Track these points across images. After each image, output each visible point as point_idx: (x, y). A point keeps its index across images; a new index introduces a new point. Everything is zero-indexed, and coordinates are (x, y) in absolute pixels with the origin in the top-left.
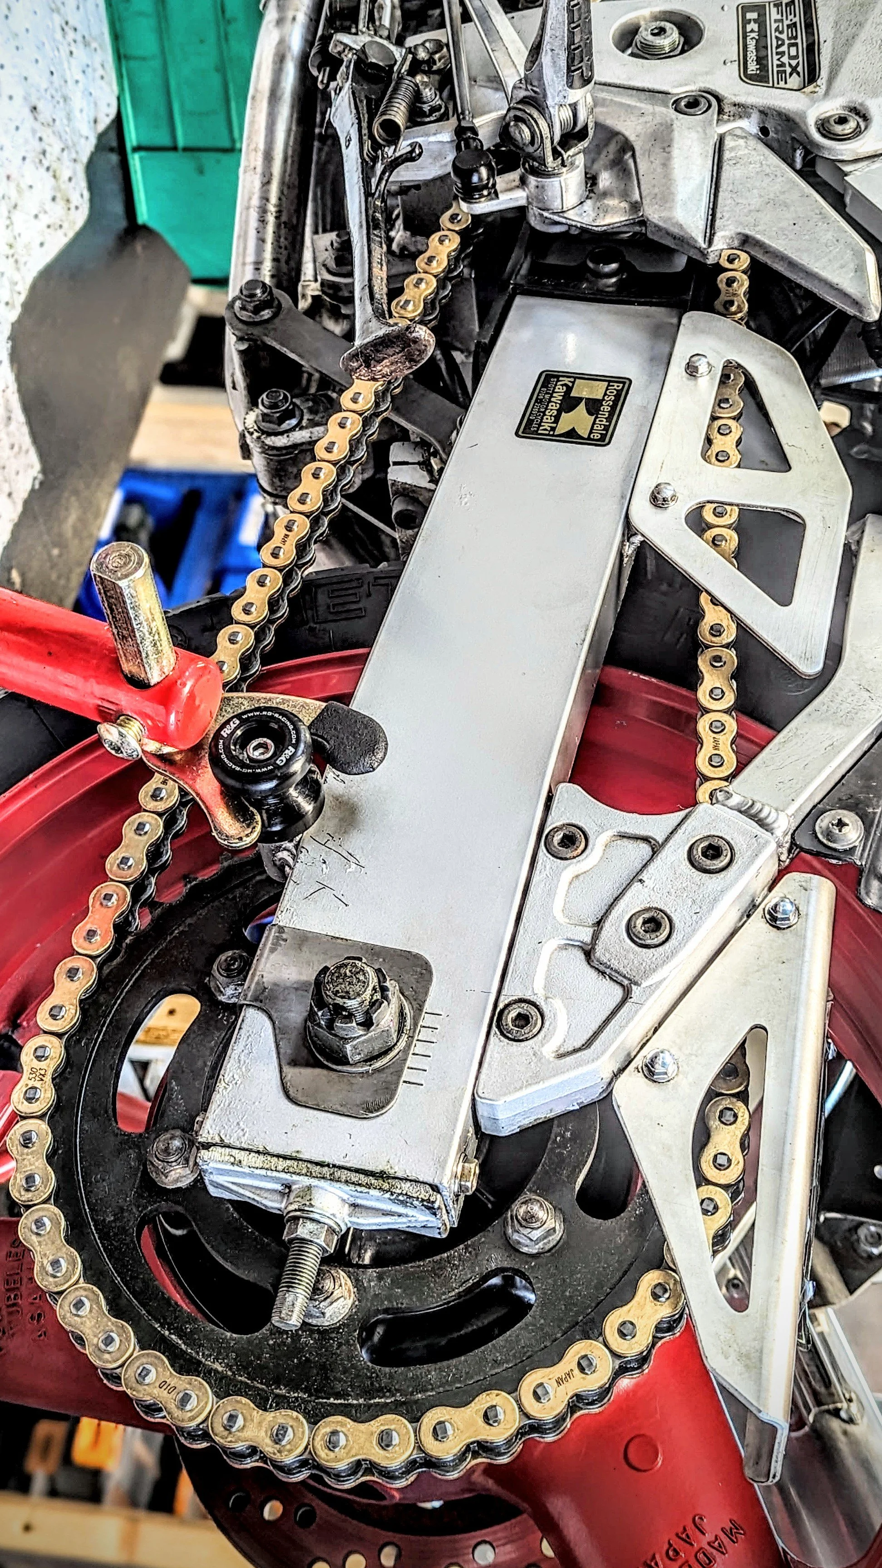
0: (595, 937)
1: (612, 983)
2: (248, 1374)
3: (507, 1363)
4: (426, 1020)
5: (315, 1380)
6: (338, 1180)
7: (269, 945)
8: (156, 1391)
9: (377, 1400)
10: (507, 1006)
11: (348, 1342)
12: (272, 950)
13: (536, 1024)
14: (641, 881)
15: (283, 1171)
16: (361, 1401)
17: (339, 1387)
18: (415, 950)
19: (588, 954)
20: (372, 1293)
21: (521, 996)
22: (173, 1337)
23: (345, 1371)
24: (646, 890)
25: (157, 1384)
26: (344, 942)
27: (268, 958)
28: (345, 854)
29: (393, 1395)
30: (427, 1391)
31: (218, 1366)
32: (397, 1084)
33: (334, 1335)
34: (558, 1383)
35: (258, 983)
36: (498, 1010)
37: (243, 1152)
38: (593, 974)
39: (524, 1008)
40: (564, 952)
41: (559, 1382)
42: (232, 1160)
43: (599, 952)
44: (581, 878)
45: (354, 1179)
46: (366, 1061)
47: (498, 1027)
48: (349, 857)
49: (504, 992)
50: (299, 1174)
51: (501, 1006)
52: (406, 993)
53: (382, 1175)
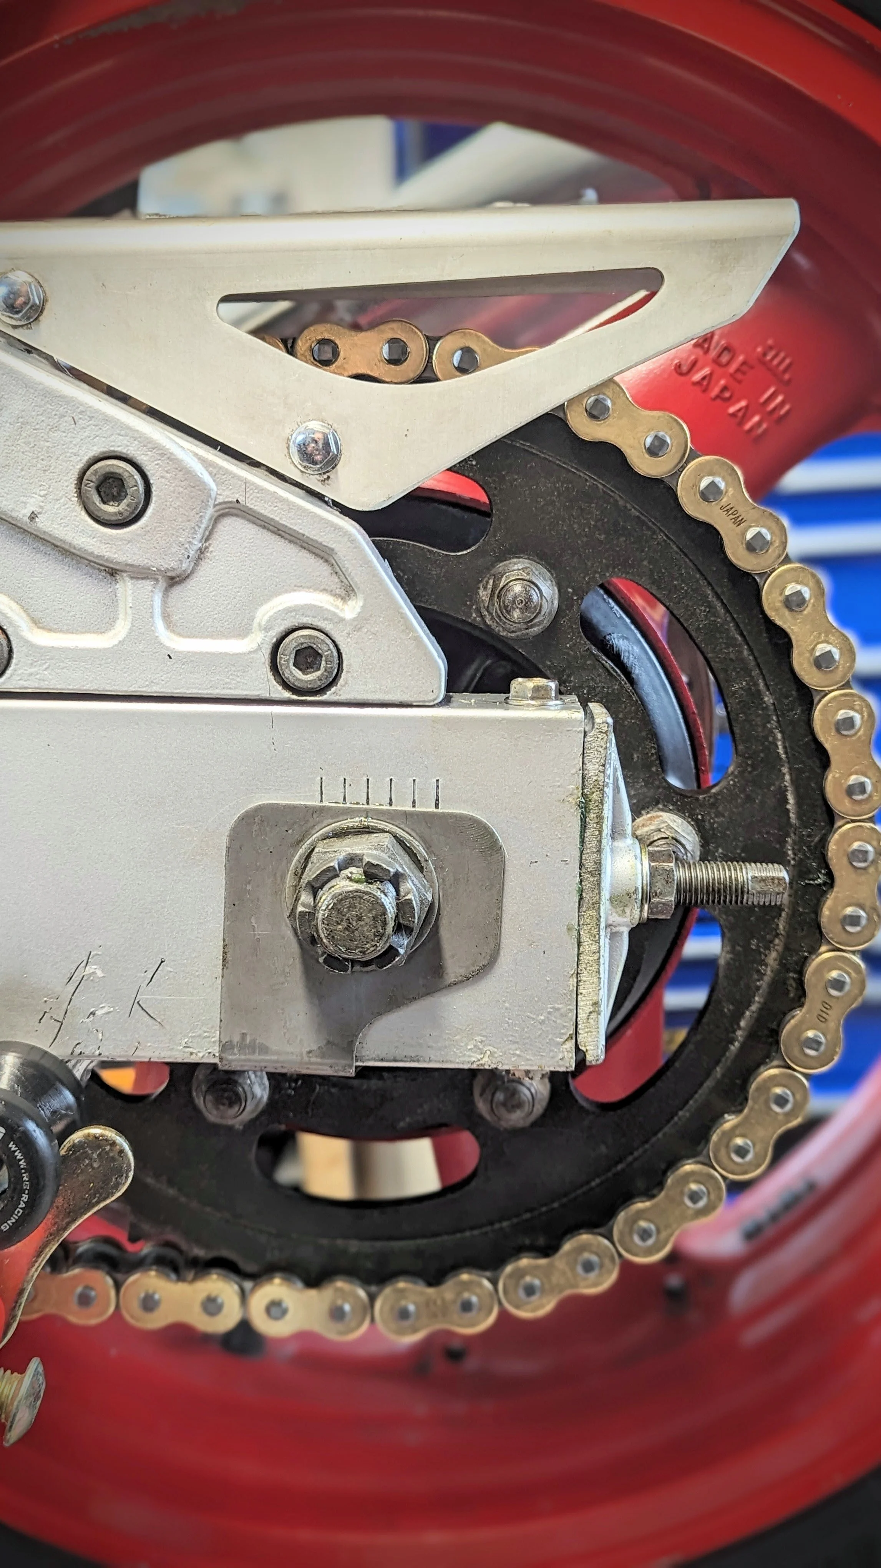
0: (141, 573)
1: (215, 536)
2: (774, 918)
3: (707, 596)
4: (332, 798)
5: (768, 833)
6: (599, 864)
7: (256, 1057)
8: (832, 1025)
9: (781, 750)
10: (286, 685)
11: (713, 805)
12: (264, 1049)
13: (310, 636)
14: (33, 517)
15: (598, 942)
16: (785, 770)
17: (771, 802)
18: (224, 841)
19: (174, 581)
20: (645, 790)
21: (266, 669)
22: (743, 1024)
23: (749, 799)
24: (48, 507)
25: (823, 1025)
26: (229, 949)
27: (277, 1053)
28: (71, 988)
29: (771, 731)
30: (759, 691)
31: (772, 958)
32: (444, 816)
33: (707, 825)
34: (741, 522)
35: (323, 1056)
36: (295, 697)
37: (580, 1004)
38: (205, 568)
39: (286, 659)
40: (175, 618)
41: (738, 521)
42: (593, 1016)
43: (170, 562)
44: (37, 615)
45: (594, 843)
46: (421, 869)
47: (322, 690)
48: (76, 979)
49: (265, 695)
50: (599, 919)
51: (287, 695)
52: (298, 837)
53: (584, 808)
